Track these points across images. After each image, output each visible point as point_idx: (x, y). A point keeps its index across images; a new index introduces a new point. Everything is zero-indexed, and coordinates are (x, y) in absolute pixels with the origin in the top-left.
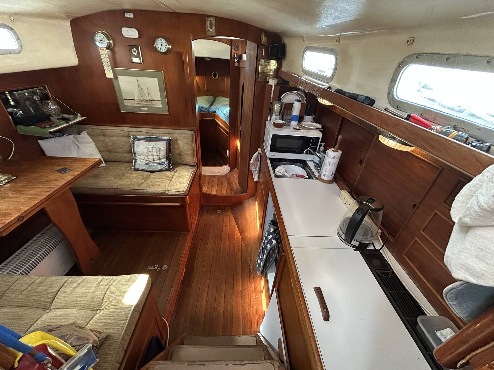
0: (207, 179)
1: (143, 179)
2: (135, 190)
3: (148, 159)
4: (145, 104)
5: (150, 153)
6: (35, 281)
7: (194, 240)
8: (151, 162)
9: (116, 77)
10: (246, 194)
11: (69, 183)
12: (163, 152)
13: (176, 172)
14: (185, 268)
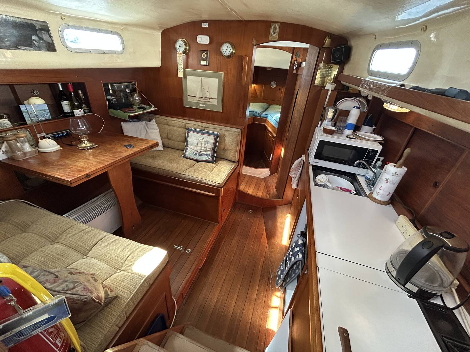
0: (246, 179)
1: (189, 166)
2: (180, 174)
3: (197, 149)
4: (204, 101)
5: (199, 145)
6: (85, 229)
7: (220, 233)
8: (198, 152)
9: (185, 77)
10: (281, 200)
11: (129, 156)
12: (211, 145)
13: (218, 165)
14: (206, 257)
